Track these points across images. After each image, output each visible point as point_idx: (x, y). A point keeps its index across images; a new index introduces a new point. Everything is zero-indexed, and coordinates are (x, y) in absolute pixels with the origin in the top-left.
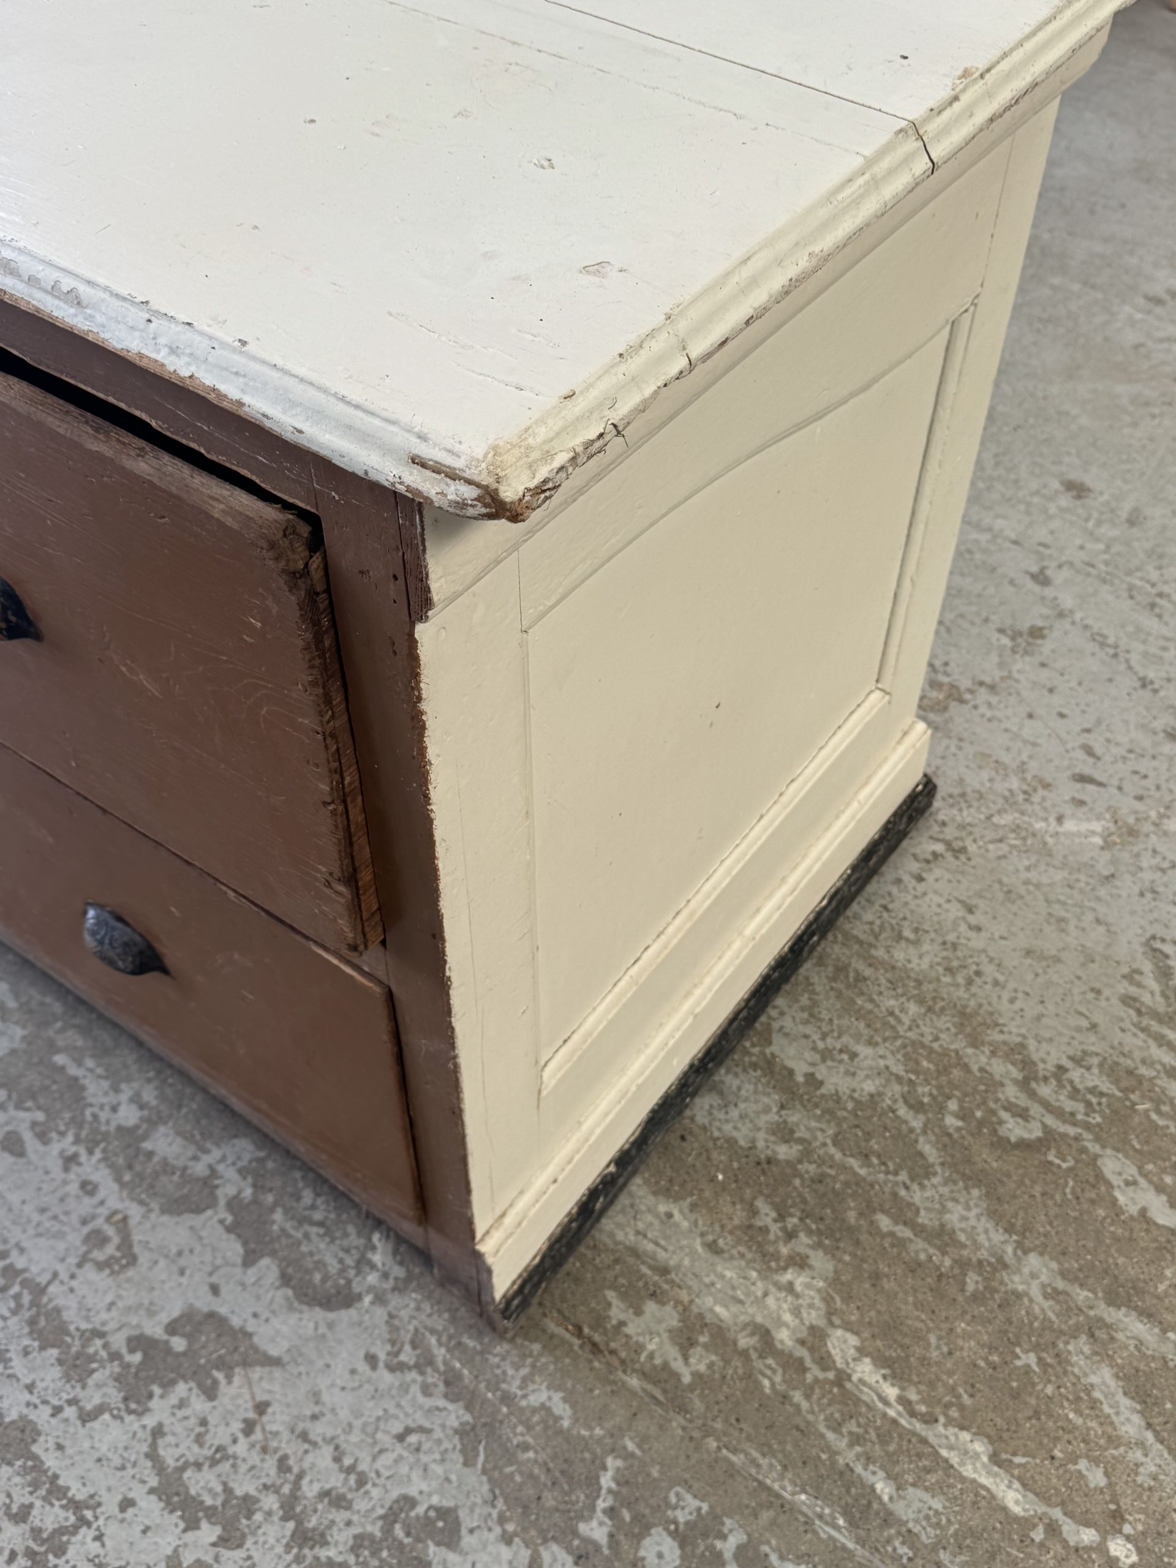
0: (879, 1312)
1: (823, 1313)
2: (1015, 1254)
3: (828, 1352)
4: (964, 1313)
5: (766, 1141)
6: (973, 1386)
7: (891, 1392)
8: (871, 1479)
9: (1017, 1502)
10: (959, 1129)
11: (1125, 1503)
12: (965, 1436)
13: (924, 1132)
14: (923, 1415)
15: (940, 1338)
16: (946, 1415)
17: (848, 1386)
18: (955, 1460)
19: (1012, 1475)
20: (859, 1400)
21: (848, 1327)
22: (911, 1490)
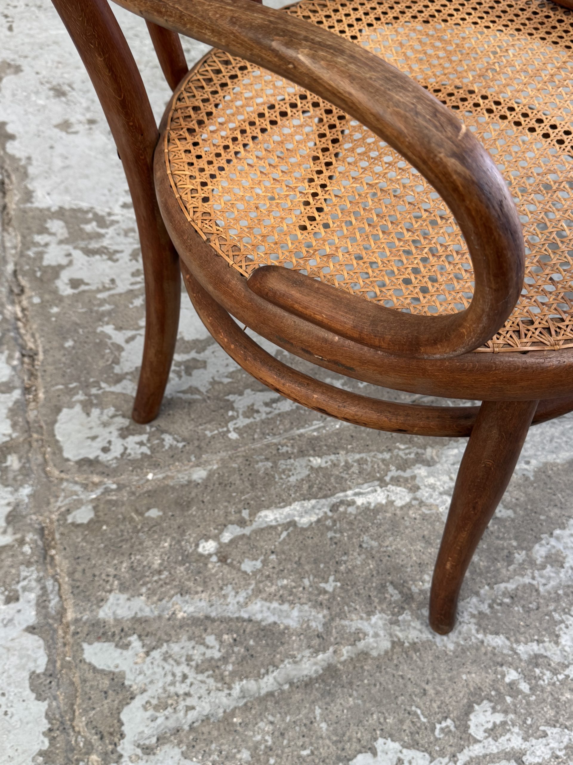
0: (407, 528)
1: (424, 499)
2: (397, 636)
3: (400, 486)
4: (378, 573)
5: (554, 547)
6: (336, 543)
7: (360, 501)
8: (324, 460)
9: (266, 516)
10: (504, 676)
11: (226, 569)
12: (314, 518)
13: (512, 649)
14: (338, 507)
15: (372, 548)
16: (331, 518)
17: (377, 483)
18: (306, 504)
19: (279, 525)
20: (366, 482)
21: (409, 506)
22: (308, 473)
